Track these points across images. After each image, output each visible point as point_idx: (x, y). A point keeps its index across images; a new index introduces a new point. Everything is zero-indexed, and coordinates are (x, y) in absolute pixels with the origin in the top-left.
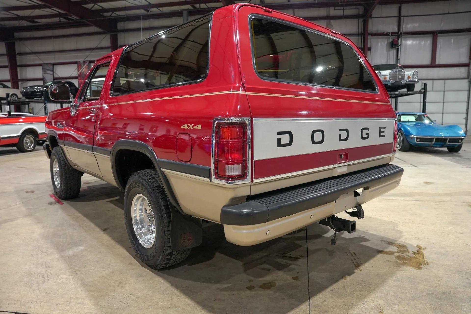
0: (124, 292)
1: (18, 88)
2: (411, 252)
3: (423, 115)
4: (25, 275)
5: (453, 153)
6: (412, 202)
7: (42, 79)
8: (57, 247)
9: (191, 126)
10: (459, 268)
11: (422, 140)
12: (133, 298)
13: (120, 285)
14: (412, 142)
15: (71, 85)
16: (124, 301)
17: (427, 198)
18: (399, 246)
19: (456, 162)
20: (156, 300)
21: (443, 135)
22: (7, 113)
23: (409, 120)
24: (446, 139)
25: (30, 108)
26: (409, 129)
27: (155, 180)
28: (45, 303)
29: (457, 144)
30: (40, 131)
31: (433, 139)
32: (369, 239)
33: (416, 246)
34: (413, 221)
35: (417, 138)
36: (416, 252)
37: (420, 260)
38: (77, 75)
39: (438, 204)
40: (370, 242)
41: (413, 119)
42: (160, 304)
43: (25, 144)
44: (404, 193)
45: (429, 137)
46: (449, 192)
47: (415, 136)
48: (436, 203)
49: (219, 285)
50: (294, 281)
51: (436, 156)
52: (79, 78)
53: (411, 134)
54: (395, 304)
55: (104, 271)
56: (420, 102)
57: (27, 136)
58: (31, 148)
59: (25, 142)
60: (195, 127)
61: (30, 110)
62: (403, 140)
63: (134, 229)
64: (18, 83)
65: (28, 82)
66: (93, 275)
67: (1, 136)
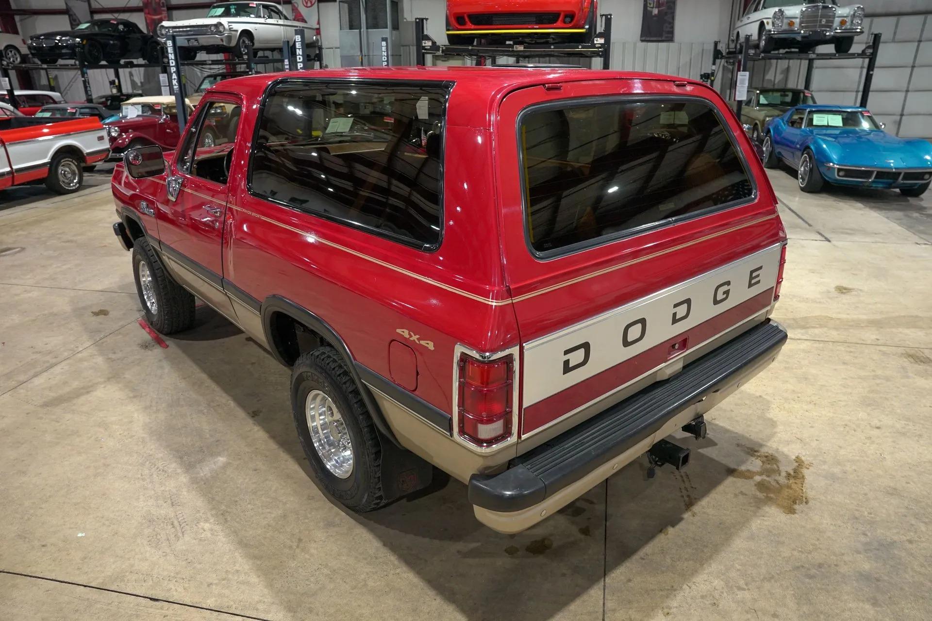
0: (309, 559)
1: (16, 32)
2: (784, 474)
3: (861, 112)
4: (144, 521)
6: (804, 345)
7: (66, 12)
8: (181, 458)
9: (415, 338)
10: (857, 510)
11: (849, 173)
12: (326, 571)
13: (301, 545)
14: (830, 176)
15: (131, 27)
16: (312, 579)
17: (834, 335)
18: (765, 459)
19: (909, 228)
20: (363, 576)
21: (892, 165)
22: (5, 93)
23: (830, 124)
24: (899, 174)
25: (50, 77)
26: (824, 146)
28: (189, 581)
29: (916, 184)
30: (88, 149)
31: (872, 172)
32: (716, 441)
33: (794, 460)
34: (800, 395)
35: (839, 170)
36: (792, 473)
37: (795, 491)
38: (141, 5)
39: (851, 352)
40: (717, 447)
41: (836, 121)
42: (371, 583)
43: (61, 178)
44: (794, 319)
45: (863, 169)
46: (878, 317)
47: (835, 166)
48: (849, 347)
49: (460, 546)
50: (583, 537)
51: (872, 208)
52: (146, 11)
53: (830, 160)
54: (740, 588)
55: (270, 513)
56: (862, 67)
57: (63, 162)
58: (73, 186)
59: (61, 173)
60: (423, 342)
61: (51, 81)
62: (811, 170)
64: (14, 19)
65: (35, 16)
66: (252, 524)
67: (15, 167)
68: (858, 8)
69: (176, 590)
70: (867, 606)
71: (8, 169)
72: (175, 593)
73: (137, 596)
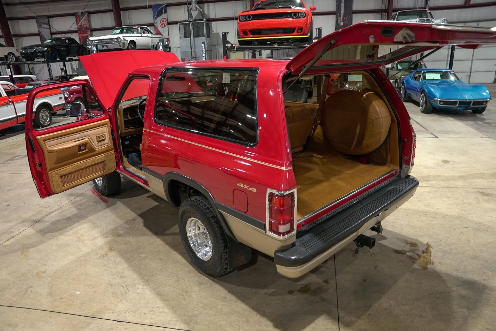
0: (193, 300)
1: (13, 46)
2: (421, 251)
3: (450, 72)
4: (108, 286)
5: (476, 114)
6: (427, 189)
7: (38, 34)
8: (122, 255)
9: (246, 187)
10: (458, 267)
11: (445, 103)
12: (202, 305)
13: (188, 294)
14: (435, 104)
15: (72, 41)
16: (195, 309)
17: (442, 184)
18: (411, 244)
19: (477, 129)
20: (220, 307)
21: (467, 98)
22: (9, 77)
23: (434, 78)
24: (471, 102)
25: (30, 67)
26: (432, 90)
27: (209, 210)
28: (135, 312)
29: (480, 107)
30: (54, 104)
31: (457, 102)
32: (387, 237)
33: (426, 244)
34: (426, 214)
35: (440, 101)
36: (425, 251)
37: (427, 259)
38: (77, 29)
39: (451, 192)
40: (387, 240)
41: (437, 76)
42: (224, 310)
43: (41, 119)
44: (421, 177)
45: (453, 100)
46: (464, 174)
47: (438, 99)
48: (450, 189)
49: (265, 291)
50: (325, 284)
51: (458, 120)
52: (79, 32)
53: (435, 97)
54: (403, 305)
55: (170, 279)
56: (449, 49)
57: (42, 111)
58: (47, 123)
59: (41, 117)
60: (251, 189)
61: (31, 69)
62: (426, 102)
63: (191, 245)
64: (12, 39)
65: (23, 37)
66: (162, 285)
67: (18, 115)
68: (444, 20)
69: (129, 317)
70: (465, 310)
71: (15, 116)
72: (129, 318)
73: (111, 320)
